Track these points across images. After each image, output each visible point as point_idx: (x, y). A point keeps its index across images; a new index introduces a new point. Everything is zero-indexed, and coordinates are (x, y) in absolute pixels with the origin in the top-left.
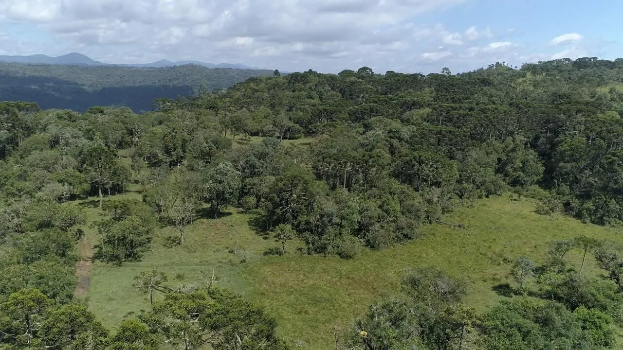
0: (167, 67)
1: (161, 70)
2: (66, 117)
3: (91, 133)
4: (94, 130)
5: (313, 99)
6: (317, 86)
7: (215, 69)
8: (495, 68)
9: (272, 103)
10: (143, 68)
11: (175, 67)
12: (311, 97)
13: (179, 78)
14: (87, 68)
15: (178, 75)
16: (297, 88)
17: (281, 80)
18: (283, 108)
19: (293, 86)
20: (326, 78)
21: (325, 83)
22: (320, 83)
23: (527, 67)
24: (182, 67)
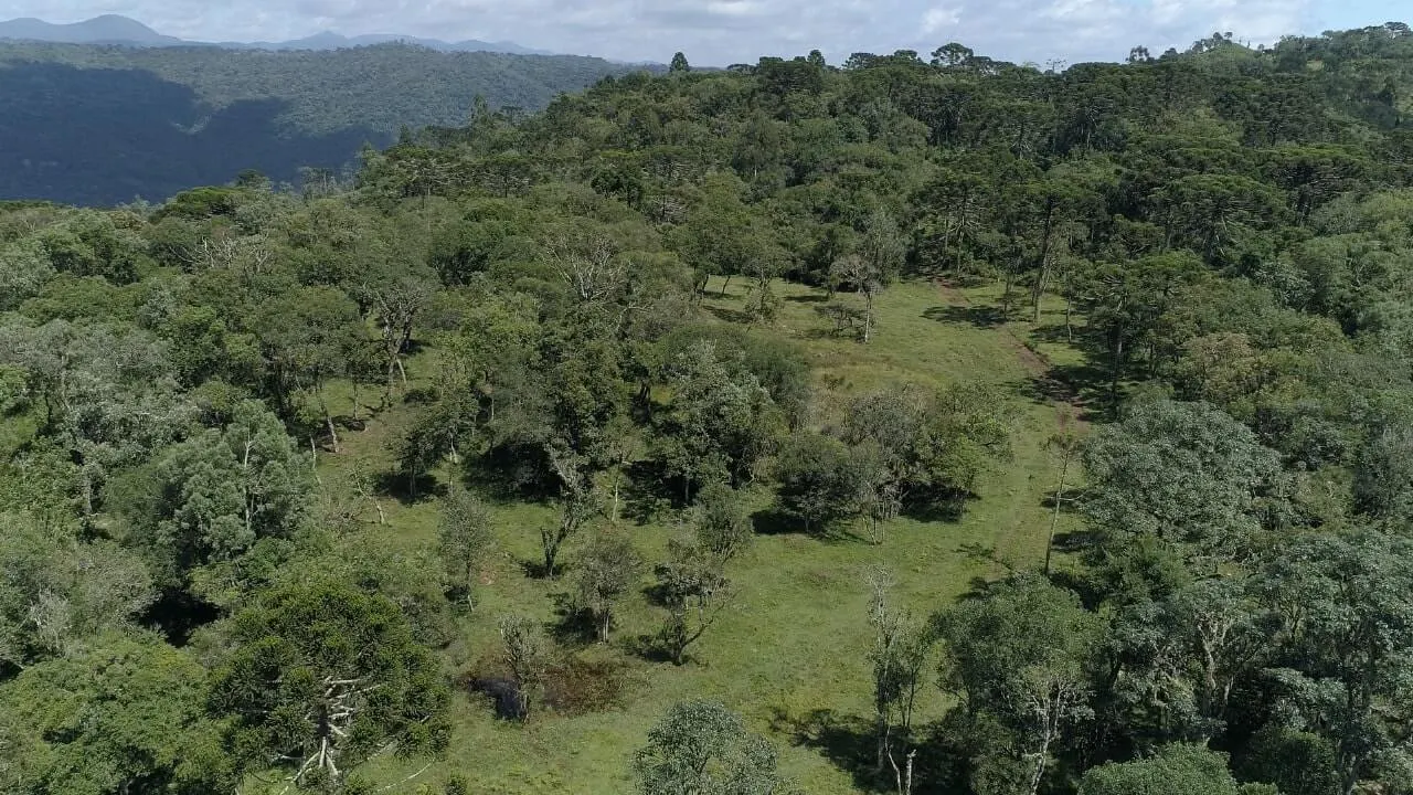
0: (339, 49)
1: (324, 56)
2: (87, 252)
3: (207, 339)
4: (220, 324)
5: (857, 142)
6: (854, 103)
7: (456, 55)
8: (1205, 49)
9: (747, 156)
10: (280, 51)
11: (357, 49)
12: (851, 137)
13: (371, 75)
14: (144, 52)
15: (367, 68)
16: (795, 107)
17: (732, 83)
18: (781, 174)
19: (782, 102)
20: (881, 76)
21: (881, 93)
22: (867, 92)
23: (1292, 47)
24: (375, 48)
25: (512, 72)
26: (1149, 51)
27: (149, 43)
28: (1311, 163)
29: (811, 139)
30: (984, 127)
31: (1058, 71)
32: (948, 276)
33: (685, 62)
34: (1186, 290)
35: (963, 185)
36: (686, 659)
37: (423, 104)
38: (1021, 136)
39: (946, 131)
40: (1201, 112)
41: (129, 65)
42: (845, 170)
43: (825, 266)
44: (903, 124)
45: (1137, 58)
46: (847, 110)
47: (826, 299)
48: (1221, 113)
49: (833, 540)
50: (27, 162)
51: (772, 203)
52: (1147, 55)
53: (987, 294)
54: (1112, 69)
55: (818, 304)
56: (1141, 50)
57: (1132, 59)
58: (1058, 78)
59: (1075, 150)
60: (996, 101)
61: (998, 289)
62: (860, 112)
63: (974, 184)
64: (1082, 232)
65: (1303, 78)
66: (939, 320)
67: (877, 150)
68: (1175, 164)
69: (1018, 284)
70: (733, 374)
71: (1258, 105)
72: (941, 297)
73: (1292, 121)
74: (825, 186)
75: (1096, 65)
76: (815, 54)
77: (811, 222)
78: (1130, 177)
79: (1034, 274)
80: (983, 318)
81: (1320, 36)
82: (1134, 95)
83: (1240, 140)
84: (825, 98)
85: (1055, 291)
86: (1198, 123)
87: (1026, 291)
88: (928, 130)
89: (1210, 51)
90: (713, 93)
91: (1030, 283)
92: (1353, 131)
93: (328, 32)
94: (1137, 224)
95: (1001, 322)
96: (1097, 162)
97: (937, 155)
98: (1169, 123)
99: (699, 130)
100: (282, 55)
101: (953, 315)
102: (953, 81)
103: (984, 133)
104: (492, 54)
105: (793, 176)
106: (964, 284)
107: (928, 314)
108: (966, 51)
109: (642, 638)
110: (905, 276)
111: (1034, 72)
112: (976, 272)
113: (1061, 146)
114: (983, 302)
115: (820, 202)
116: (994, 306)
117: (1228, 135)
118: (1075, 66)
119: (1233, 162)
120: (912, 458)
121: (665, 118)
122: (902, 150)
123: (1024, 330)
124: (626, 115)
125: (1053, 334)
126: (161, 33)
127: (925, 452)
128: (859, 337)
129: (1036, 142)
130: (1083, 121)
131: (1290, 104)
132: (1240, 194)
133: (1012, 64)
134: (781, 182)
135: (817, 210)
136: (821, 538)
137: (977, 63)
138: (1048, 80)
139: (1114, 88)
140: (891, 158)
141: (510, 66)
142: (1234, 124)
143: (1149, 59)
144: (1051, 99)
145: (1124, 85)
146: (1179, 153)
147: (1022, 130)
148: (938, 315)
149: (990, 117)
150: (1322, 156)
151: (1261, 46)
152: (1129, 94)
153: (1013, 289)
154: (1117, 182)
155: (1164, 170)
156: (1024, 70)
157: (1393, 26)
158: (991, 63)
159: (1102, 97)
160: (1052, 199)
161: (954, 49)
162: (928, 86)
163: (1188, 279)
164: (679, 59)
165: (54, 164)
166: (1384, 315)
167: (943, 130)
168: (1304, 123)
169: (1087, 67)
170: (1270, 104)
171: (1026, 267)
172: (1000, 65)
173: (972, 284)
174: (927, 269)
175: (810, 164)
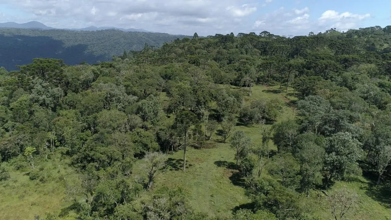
5: (243, 54)
6: (242, 45)
7: (129, 32)
8: (329, 32)
9: (218, 57)
10: (81, 31)
11: (102, 31)
12: (242, 53)
13: (106, 37)
14: (44, 31)
15: (105, 36)
16: (228, 46)
17: (212, 40)
18: (226, 62)
19: (224, 45)
20: (248, 39)
21: (248, 43)
22: (245, 43)
23: (351, 32)
24: (107, 30)
25: (144, 37)
26: (314, 33)
27: (44, 28)
28: (347, 58)
29: (233, 53)
30: (274, 51)
31: (291, 38)
32: (266, 84)
33: (197, 35)
34: (318, 82)
35: (270, 63)
36: (226, 142)
37: (120, 45)
38: (282, 53)
39: (264, 52)
40: (325, 48)
41: (40, 35)
42: (241, 60)
43: (240, 81)
44: (254, 50)
45: (311, 34)
46: (240, 47)
47: (240, 88)
48: (330, 48)
49: (249, 127)
50: (13, 60)
51: (225, 68)
52: (313, 34)
53: (276, 87)
54: (304, 37)
55: (238, 89)
56: (312, 33)
57: (310, 35)
58: (291, 39)
59: (295, 56)
60: (276, 45)
61: (278, 87)
62: (244, 47)
63: (273, 63)
64: (297, 73)
65: (351, 40)
66: (265, 92)
67: (248, 56)
68: (318, 58)
69: (283, 85)
70: (229, 96)
71: (339, 46)
72: (266, 88)
73: (347, 50)
74: (237, 64)
75: (300, 36)
76: (232, 33)
77: (235, 72)
78: (308, 62)
79: (286, 83)
80: (275, 92)
81: (358, 29)
82: (309, 44)
83: (334, 54)
84: (235, 44)
85: (291, 87)
86: (325, 50)
87: (285, 87)
88: (260, 52)
89: (330, 33)
90: (207, 43)
91: (285, 85)
92: (361, 52)
93: (93, 26)
94: (309, 71)
95: (279, 93)
96: (301, 59)
97: (262, 58)
98: (317, 50)
99: (205, 51)
100: (82, 32)
101: (269, 91)
102: (266, 40)
103: (274, 52)
104: (139, 32)
105: (228, 62)
106: (270, 85)
107: (263, 91)
108: (268, 33)
109: (217, 140)
110: (257, 84)
111: (285, 38)
112: (273, 83)
113: (292, 55)
114: (275, 89)
115: (236, 68)
116: (278, 90)
117: (332, 53)
118: (295, 37)
119: (330, 58)
120: (264, 112)
121: (196, 48)
122: (254, 56)
123: (285, 94)
124: (186, 48)
125: (291, 95)
126: (47, 26)
127: (267, 111)
128: (248, 95)
129: (286, 55)
130: (297, 50)
131: (346, 46)
132: (330, 64)
133: (279, 36)
134: (226, 64)
135: (235, 70)
136: (247, 127)
137: (271, 36)
138: (288, 40)
139: (304, 42)
140: (252, 58)
141: (143, 35)
142: (333, 51)
143: (314, 35)
144: (289, 45)
145: (307, 41)
146: (318, 56)
147: (283, 52)
148: (265, 91)
149: (275, 48)
150: (350, 57)
151: (343, 32)
152: (308, 43)
153: (282, 86)
154: (305, 63)
155: (315, 60)
156: (283, 37)
157: (377, 27)
158: (274, 36)
159: (302, 44)
160: (290, 65)
161: (265, 32)
162: (260, 41)
163: (318, 80)
164: (196, 34)
165: (20, 61)
166: (357, 87)
167: (263, 52)
168: (350, 50)
169: (298, 37)
170: (342, 46)
171: (285, 81)
172: (276, 36)
173: (272, 86)
174: (262, 83)
175: (233, 59)
